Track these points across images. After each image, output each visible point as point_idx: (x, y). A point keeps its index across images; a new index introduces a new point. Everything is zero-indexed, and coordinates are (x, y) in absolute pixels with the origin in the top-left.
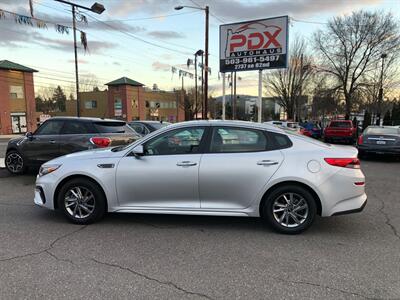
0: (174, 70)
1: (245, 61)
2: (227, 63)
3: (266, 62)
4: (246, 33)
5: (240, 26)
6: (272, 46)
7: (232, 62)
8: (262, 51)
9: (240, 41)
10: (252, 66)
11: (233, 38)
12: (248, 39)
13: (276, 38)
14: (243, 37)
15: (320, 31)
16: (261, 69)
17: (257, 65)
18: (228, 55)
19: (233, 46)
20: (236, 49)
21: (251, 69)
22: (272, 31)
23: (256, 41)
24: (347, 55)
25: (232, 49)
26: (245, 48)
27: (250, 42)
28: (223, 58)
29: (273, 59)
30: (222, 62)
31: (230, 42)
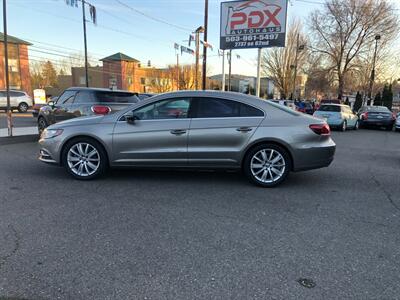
0: (176, 46)
1: (245, 38)
2: (228, 40)
3: (265, 40)
4: (247, 11)
6: (271, 24)
7: (233, 39)
8: (261, 30)
9: (241, 18)
10: (252, 44)
11: (234, 16)
12: (248, 17)
13: (276, 17)
14: (244, 15)
15: (317, 11)
16: (260, 47)
17: (256, 43)
18: (229, 33)
19: (233, 23)
20: (237, 27)
21: (250, 47)
22: (272, 10)
23: (256, 19)
25: (232, 27)
26: (245, 26)
27: (250, 20)
28: (224, 35)
29: (272, 37)
30: (222, 39)
31: (231, 19)
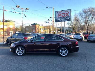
0: (45, 22)
1: (61, 19)
2: (57, 20)
3: (66, 20)
4: (61, 13)
5: (60, 12)
6: (67, 16)
7: (58, 20)
8: (65, 17)
9: (60, 15)
10: (63, 21)
11: (58, 14)
12: (62, 14)
13: (68, 14)
14: (61, 14)
16: (65, 21)
17: (64, 20)
18: (57, 18)
19: (58, 16)
20: (59, 17)
21: (62, 21)
22: (67, 13)
23: (63, 15)
24: (87, 17)
25: (58, 17)
26: (61, 17)
27: (62, 15)
28: (56, 19)
29: (67, 19)
30: (56, 20)
31: (58, 15)
